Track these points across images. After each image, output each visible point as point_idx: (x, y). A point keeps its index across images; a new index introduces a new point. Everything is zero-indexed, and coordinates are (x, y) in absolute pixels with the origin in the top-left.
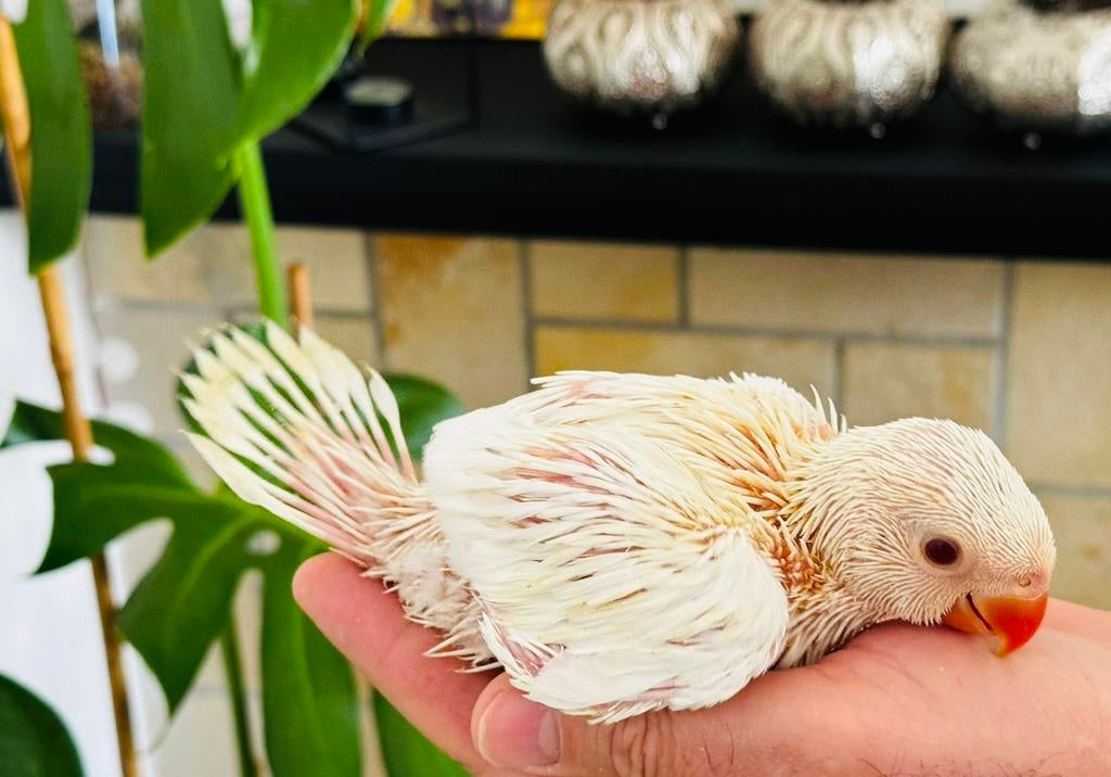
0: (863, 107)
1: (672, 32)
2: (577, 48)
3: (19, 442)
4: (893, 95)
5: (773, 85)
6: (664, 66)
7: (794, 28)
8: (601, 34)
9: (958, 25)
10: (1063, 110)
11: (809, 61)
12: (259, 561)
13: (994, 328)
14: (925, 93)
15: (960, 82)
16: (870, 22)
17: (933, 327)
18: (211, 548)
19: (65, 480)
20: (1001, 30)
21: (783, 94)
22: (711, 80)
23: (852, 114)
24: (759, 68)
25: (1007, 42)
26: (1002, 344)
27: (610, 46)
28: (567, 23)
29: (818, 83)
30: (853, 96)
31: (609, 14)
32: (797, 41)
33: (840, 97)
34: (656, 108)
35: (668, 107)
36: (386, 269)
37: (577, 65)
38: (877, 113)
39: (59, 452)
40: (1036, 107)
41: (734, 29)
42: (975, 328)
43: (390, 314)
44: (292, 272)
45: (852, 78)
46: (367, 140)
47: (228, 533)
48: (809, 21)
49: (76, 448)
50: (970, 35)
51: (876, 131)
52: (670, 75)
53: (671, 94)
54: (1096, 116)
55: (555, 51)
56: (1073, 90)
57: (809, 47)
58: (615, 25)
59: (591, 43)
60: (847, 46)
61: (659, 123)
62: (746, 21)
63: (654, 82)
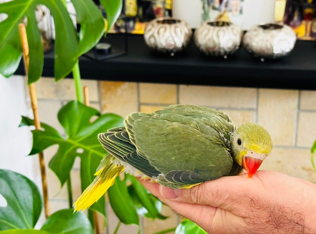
0: (222, 51)
1: (175, 32)
2: (152, 36)
3: (23, 126)
4: (229, 48)
5: (200, 46)
6: (174, 41)
7: (205, 32)
8: (158, 33)
9: (245, 32)
10: (270, 52)
11: (209, 40)
12: (79, 155)
13: (254, 106)
14: (237, 48)
15: (245, 45)
16: (224, 31)
17: (240, 106)
18: (68, 152)
19: (36, 134)
20: (255, 33)
21: (203, 48)
22: (185, 44)
23: (220, 53)
24: (197, 41)
25: (256, 36)
26: (256, 110)
27: (161, 36)
28: (150, 30)
29: (211, 45)
30: (220, 48)
31: (160, 28)
32: (206, 35)
33: (217, 48)
34: (172, 51)
35: (175, 51)
36: (103, 91)
37: (152, 40)
38: (226, 53)
39: (33, 128)
40: (263, 51)
41: (191, 32)
42: (250, 106)
43: (103, 102)
44: (84, 89)
45: (219, 44)
46: (100, 58)
47: (71, 149)
48: (209, 30)
49: (36, 127)
50: (247, 34)
51: (225, 57)
52: (175, 43)
53: (175, 48)
54: (278, 54)
55: (147, 37)
56: (272, 47)
57: (209, 36)
58: (162, 30)
59: (156, 35)
60: (218, 36)
61: (172, 54)
62: (193, 30)
63: (171, 44)
